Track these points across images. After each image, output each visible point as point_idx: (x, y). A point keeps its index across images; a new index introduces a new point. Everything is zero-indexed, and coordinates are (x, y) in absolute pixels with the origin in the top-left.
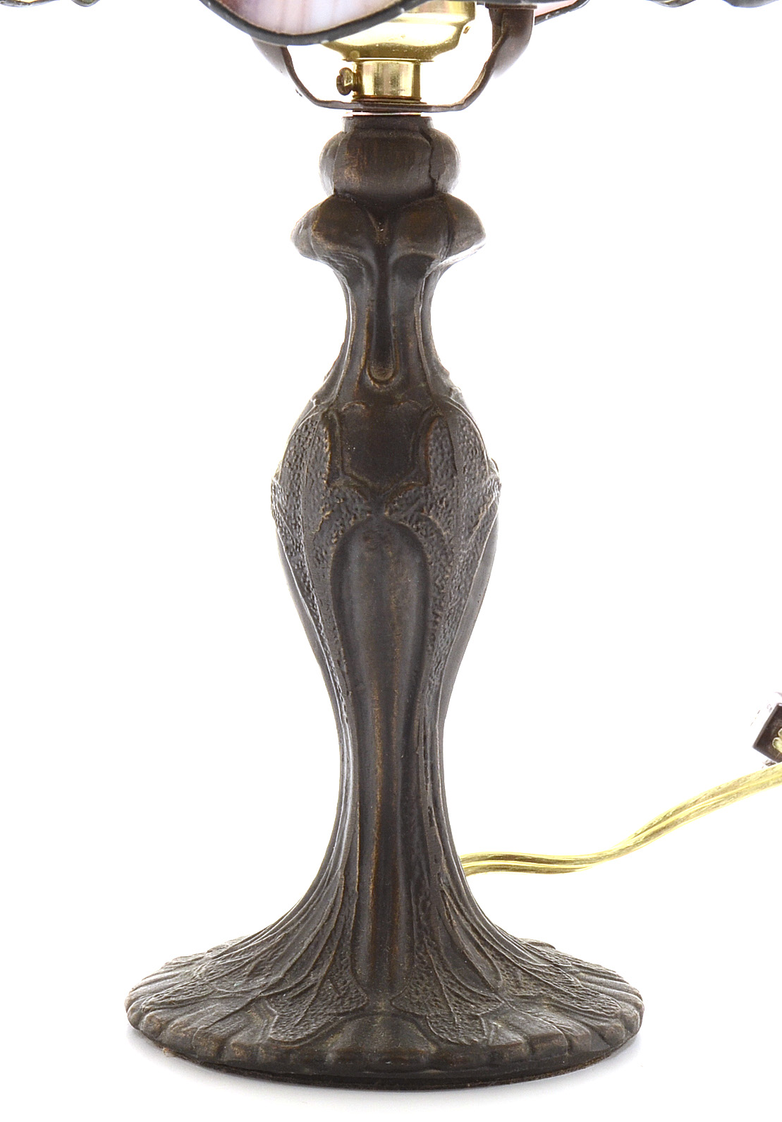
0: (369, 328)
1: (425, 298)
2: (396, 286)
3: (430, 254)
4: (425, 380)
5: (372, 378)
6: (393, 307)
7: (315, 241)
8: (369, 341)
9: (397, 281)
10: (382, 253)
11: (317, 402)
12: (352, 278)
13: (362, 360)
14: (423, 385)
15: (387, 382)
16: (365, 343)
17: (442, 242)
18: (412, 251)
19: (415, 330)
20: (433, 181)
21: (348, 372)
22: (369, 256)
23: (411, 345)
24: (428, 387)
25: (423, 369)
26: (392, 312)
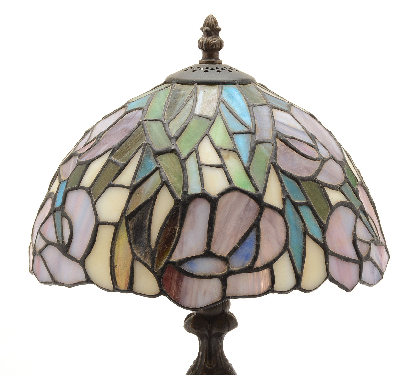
0: (206, 351)
1: (221, 342)
2: (214, 340)
3: (223, 332)
4: (222, 365)
5: (208, 365)
6: (213, 345)
7: (191, 329)
8: (206, 354)
9: (214, 338)
10: (210, 332)
11: (192, 371)
12: (201, 338)
13: (205, 360)
14: (222, 366)
15: (211, 366)
16: (205, 355)
17: (226, 329)
18: (218, 332)
19: (219, 351)
20: (223, 311)
21: (201, 363)
22: (206, 333)
23: (218, 355)
24: (223, 367)
25: (221, 362)
26: (212, 347)
